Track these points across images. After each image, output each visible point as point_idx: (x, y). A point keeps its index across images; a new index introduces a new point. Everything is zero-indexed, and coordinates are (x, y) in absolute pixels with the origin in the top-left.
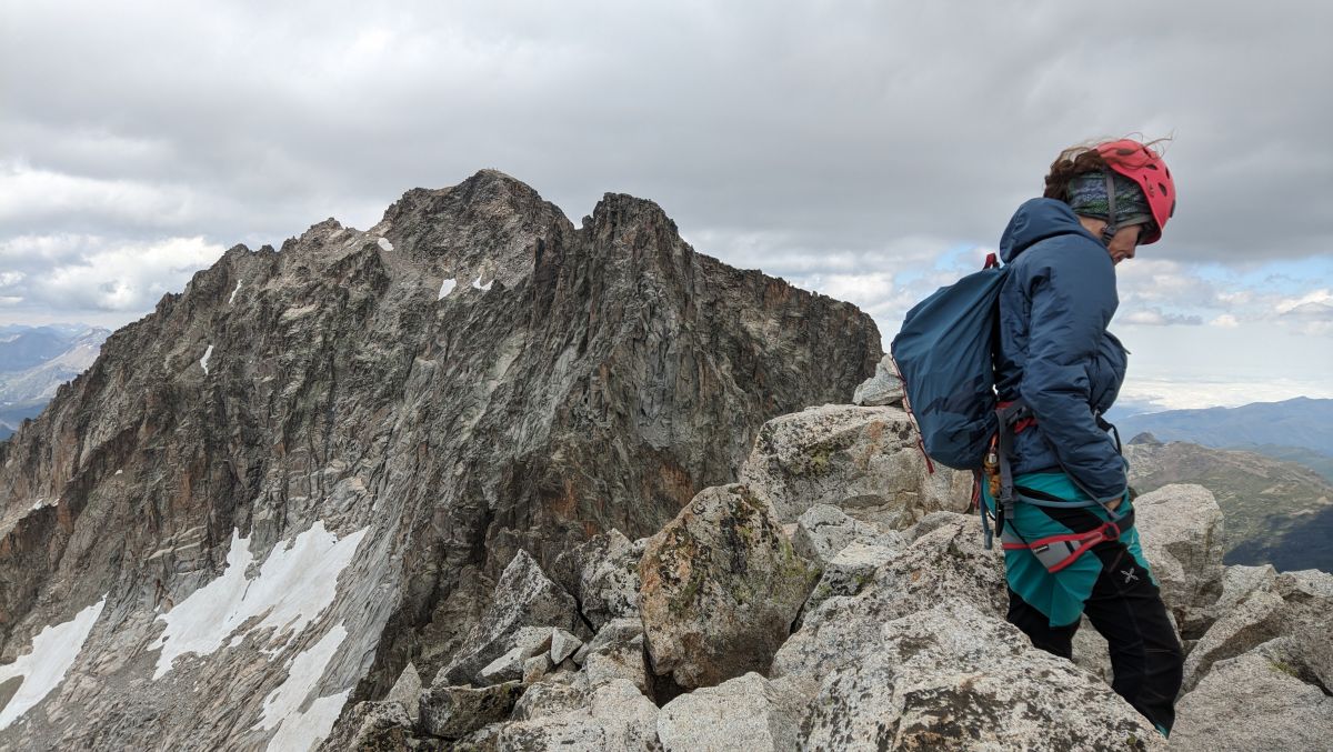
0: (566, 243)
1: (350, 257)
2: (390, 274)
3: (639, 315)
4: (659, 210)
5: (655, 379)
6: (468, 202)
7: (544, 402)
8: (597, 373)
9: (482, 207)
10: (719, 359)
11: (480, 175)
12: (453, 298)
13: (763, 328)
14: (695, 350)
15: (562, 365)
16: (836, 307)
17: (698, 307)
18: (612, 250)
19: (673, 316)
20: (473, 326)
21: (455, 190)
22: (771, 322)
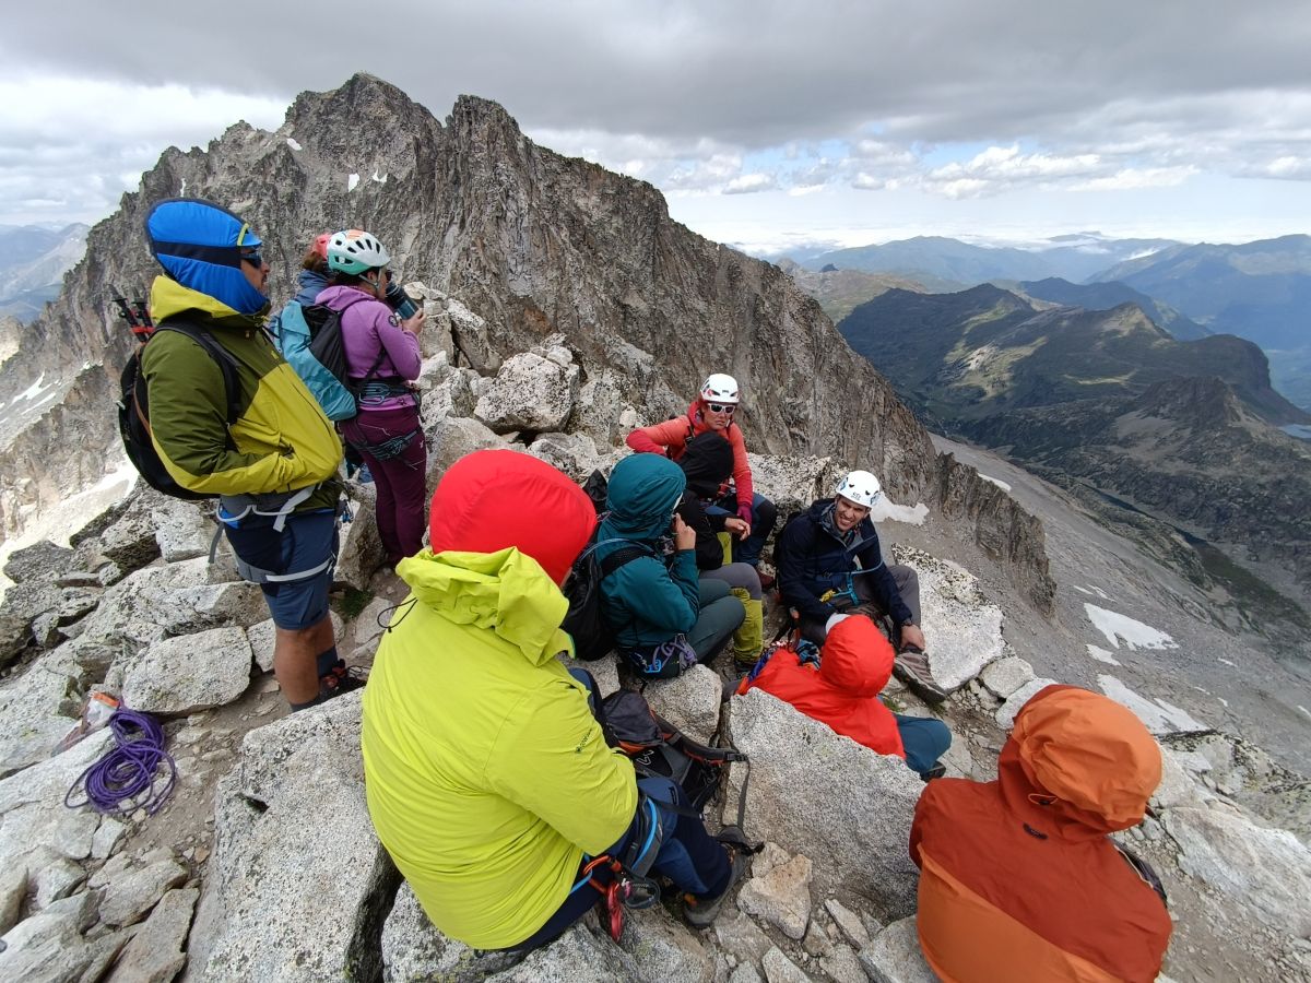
0: (436, 140)
1: (269, 157)
2: (305, 171)
3: (498, 197)
4: (502, 110)
5: (516, 246)
6: (352, 104)
7: (442, 269)
8: (474, 244)
9: (364, 109)
10: (560, 228)
11: (356, 78)
12: (359, 190)
13: (589, 203)
14: (541, 222)
15: (449, 239)
16: (636, 185)
17: (541, 189)
18: (471, 145)
19: (522, 196)
20: (380, 212)
21: (338, 92)
22: (594, 198)
